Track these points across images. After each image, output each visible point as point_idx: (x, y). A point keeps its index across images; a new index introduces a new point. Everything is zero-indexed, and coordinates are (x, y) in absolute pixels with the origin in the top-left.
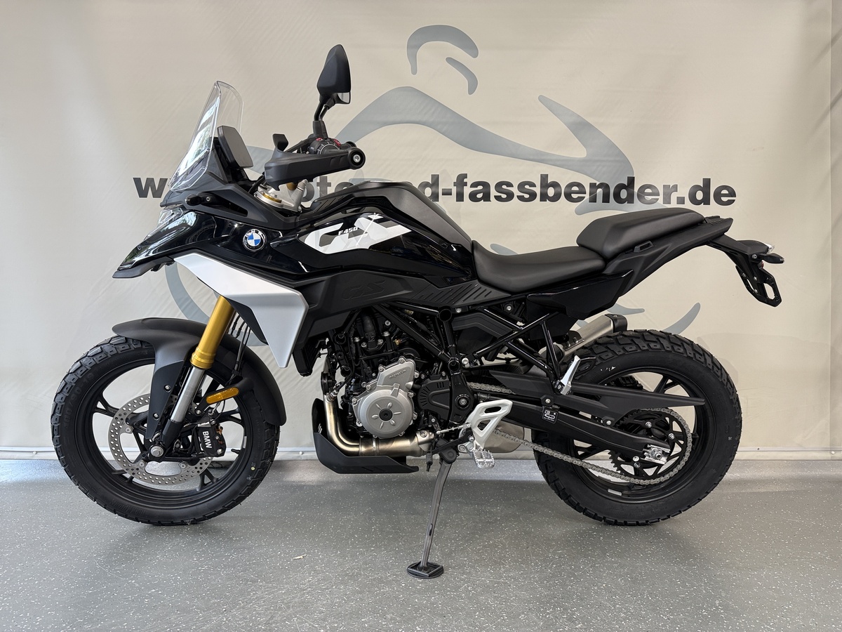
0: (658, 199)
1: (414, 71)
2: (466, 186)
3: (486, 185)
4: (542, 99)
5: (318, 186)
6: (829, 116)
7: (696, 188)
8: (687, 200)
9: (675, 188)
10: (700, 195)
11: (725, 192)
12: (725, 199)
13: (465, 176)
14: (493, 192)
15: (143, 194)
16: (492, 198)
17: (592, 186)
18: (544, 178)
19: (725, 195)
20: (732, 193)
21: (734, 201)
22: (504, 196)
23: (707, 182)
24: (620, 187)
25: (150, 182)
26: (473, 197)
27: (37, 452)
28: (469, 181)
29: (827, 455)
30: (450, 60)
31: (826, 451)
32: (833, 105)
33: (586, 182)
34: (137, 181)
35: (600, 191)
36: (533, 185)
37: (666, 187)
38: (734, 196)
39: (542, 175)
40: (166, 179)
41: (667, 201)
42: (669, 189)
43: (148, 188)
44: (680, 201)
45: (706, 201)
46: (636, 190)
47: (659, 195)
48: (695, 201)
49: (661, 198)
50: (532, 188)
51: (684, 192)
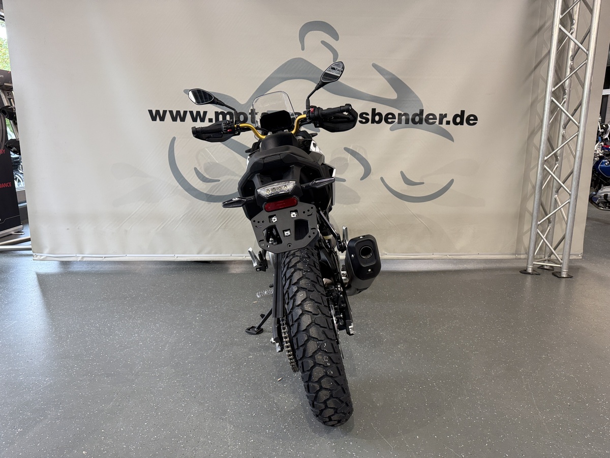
0: (436, 122)
1: (303, 49)
4: (375, 66)
6: (533, 75)
7: (456, 116)
8: (451, 122)
9: (445, 116)
10: (458, 120)
11: (472, 118)
12: (471, 122)
15: (154, 119)
17: (399, 114)
19: (472, 120)
20: (476, 119)
21: (476, 123)
23: (463, 112)
24: (416, 115)
27: (105, 257)
29: (514, 257)
30: (323, 43)
31: (513, 254)
32: (536, 68)
33: (396, 112)
34: (150, 112)
35: (403, 117)
36: (367, 114)
37: (441, 115)
38: (477, 120)
39: (372, 109)
40: (166, 111)
41: (441, 123)
42: (443, 116)
43: (156, 116)
44: (448, 123)
45: (461, 123)
46: (424, 117)
47: (436, 119)
48: (455, 123)
49: (437, 121)
50: (367, 116)
51: (450, 118)
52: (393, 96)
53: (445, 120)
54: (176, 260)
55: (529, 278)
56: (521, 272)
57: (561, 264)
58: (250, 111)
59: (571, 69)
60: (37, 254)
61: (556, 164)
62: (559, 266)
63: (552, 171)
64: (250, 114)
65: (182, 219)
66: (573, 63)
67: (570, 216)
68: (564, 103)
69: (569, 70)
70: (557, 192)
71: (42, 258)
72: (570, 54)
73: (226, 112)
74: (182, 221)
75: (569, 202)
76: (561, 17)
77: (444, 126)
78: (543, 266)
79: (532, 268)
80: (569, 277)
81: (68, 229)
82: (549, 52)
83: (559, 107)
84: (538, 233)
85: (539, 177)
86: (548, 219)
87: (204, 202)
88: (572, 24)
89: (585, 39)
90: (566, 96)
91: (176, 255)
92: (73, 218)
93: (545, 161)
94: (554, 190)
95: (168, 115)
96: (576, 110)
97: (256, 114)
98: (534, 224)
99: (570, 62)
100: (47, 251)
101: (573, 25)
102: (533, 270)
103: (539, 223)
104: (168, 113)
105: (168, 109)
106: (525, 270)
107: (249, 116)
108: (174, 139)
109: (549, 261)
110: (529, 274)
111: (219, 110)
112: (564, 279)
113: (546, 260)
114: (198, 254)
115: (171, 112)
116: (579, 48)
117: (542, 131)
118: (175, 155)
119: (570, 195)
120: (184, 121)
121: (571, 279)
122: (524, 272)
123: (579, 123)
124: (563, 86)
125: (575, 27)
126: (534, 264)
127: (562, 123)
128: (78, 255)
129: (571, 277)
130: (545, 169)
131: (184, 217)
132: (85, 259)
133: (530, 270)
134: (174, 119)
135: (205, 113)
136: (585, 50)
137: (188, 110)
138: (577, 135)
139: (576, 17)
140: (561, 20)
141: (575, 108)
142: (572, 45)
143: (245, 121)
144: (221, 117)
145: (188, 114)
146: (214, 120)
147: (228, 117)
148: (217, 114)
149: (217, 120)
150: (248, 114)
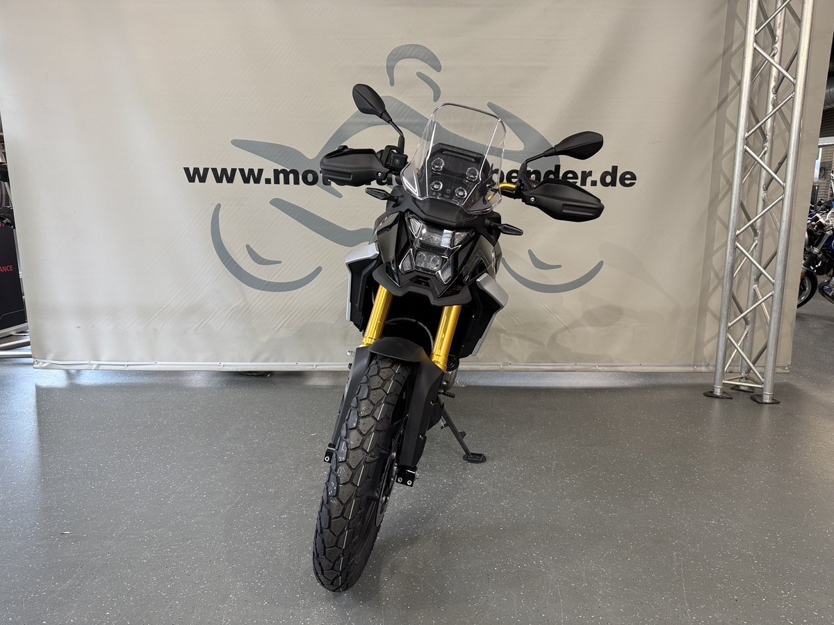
1: (392, 84)
4: (491, 106)
5: (321, 173)
6: (716, 114)
7: (605, 174)
8: (599, 183)
9: (590, 174)
10: (608, 179)
12: (627, 182)
15: (191, 179)
20: (634, 177)
21: (635, 183)
23: (615, 169)
24: (549, 172)
27: (128, 365)
29: (690, 369)
30: (420, 75)
31: (690, 366)
32: (719, 106)
34: (187, 170)
37: (583, 173)
38: (635, 179)
40: (208, 169)
41: (584, 183)
42: (586, 175)
43: (195, 175)
44: (594, 183)
45: (613, 183)
46: (561, 175)
47: (577, 178)
48: (604, 183)
49: (579, 181)
51: (596, 176)
52: (518, 146)
53: (589, 180)
54: (222, 370)
55: (717, 403)
56: (705, 395)
57: (762, 383)
59: (773, 105)
60: (38, 360)
61: (754, 241)
62: (760, 386)
63: (748, 252)
65: (230, 314)
66: (777, 97)
67: (775, 315)
68: (765, 154)
69: (771, 107)
70: (757, 280)
71: (45, 365)
72: (773, 84)
73: (288, 170)
75: (772, 295)
76: (756, 32)
78: (738, 386)
79: (721, 389)
80: (775, 402)
81: (79, 327)
82: (740, 83)
83: (756, 160)
84: (728, 339)
85: (729, 259)
86: (744, 317)
87: (260, 291)
88: (774, 42)
89: (792, 62)
90: (767, 144)
91: (223, 363)
92: (86, 313)
93: (737, 236)
94: (753, 277)
95: (210, 174)
96: (780, 164)
98: (723, 326)
99: (772, 96)
100: (51, 356)
101: (776, 43)
102: (724, 392)
103: (730, 324)
104: (210, 171)
105: (210, 167)
106: (712, 392)
107: (320, 176)
108: (219, 206)
109: (747, 379)
110: (718, 397)
111: (280, 168)
112: (767, 406)
113: (742, 378)
114: (252, 362)
115: (214, 170)
116: (784, 76)
117: (732, 194)
118: (220, 229)
119: (773, 284)
120: (232, 182)
121: (776, 406)
122: (710, 394)
123: (785, 182)
124: (762, 130)
125: (778, 45)
126: (724, 383)
127: (763, 183)
128: (92, 362)
129: (778, 403)
130: (737, 247)
131: (233, 311)
132: (101, 367)
133: (718, 392)
134: (219, 180)
135: (261, 171)
136: (792, 79)
137: (237, 167)
138: (782, 199)
139: (779, 32)
140: (756, 36)
141: (779, 161)
142: (774, 72)
143: (314, 182)
144: (281, 176)
145: (238, 173)
146: (272, 181)
147: (291, 176)
148: (277, 173)
149: (277, 181)
150: (318, 173)
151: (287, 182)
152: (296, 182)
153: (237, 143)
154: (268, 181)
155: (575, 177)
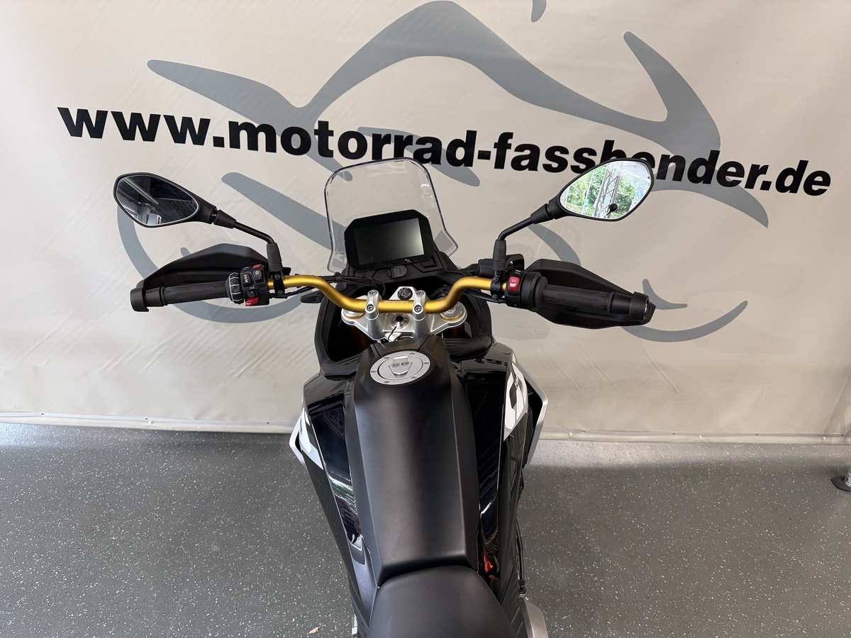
0: (740, 182)
2: (510, 148)
3: (535, 150)
4: (629, 38)
5: (315, 134)
7: (787, 173)
8: (773, 186)
9: (764, 170)
10: (789, 181)
11: (819, 179)
12: (815, 188)
13: (510, 135)
14: (543, 160)
15: (75, 131)
16: (540, 166)
17: (665, 159)
18: (609, 144)
19: (818, 183)
20: (827, 180)
21: (826, 190)
22: (555, 165)
23: (803, 164)
24: (699, 162)
25: (83, 114)
26: (516, 164)
28: (514, 142)
33: (657, 152)
34: (65, 113)
35: (672, 165)
36: (592, 152)
37: (755, 168)
38: (828, 184)
39: (606, 141)
40: (106, 113)
41: (750, 184)
42: (757, 171)
44: (766, 186)
45: (794, 188)
46: (717, 168)
47: (743, 176)
48: (781, 188)
49: (744, 180)
50: (591, 157)
51: (772, 176)
52: (658, 112)
53: (760, 179)
58: (316, 127)
64: (316, 132)
65: (158, 353)
73: (256, 125)
74: (159, 356)
77: (756, 191)
95: (111, 123)
97: (331, 133)
104: (110, 117)
105: (110, 109)
107: (315, 139)
111: (241, 120)
115: (118, 117)
120: (153, 140)
131: (162, 350)
134: (127, 135)
135: (205, 123)
137: (162, 113)
143: (304, 149)
144: (243, 135)
145: (162, 123)
146: (227, 142)
147: (262, 137)
148: (234, 128)
149: (235, 143)
150: (311, 134)
151: (253, 145)
152: (271, 147)
153: (159, 67)
154: (218, 142)
155: (740, 172)
